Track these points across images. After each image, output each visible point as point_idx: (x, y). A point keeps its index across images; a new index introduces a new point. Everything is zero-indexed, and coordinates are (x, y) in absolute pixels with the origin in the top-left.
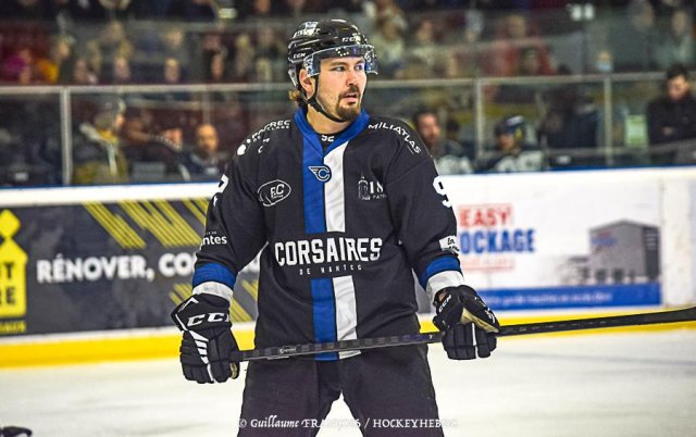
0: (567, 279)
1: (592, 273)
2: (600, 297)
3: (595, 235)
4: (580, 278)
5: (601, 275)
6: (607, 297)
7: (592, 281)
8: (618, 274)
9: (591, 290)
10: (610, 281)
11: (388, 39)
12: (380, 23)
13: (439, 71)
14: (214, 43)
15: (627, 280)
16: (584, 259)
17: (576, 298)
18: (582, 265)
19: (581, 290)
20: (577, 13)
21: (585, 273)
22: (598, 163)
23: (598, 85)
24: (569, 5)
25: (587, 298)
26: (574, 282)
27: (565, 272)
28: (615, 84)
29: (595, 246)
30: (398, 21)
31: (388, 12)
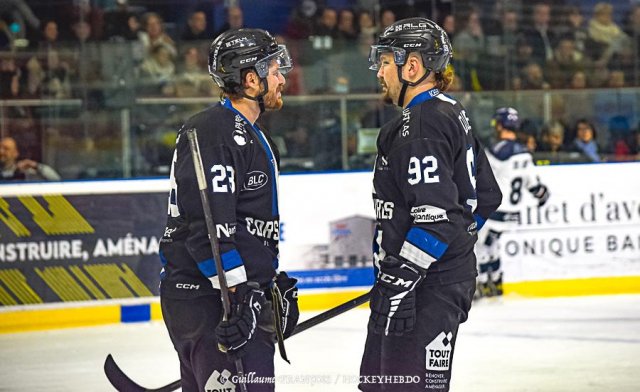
0: (311, 263)
1: (332, 259)
2: (338, 279)
3: (334, 227)
4: (322, 263)
5: (339, 260)
6: (345, 279)
7: (331, 266)
8: (353, 259)
9: (331, 273)
10: (346, 265)
11: (162, 65)
12: (155, 50)
13: (204, 91)
14: (10, 66)
15: (359, 265)
16: (326, 247)
17: (318, 280)
18: (324, 252)
19: (323, 273)
20: (318, 43)
21: (326, 258)
22: (336, 168)
23: (336, 104)
24: (311, 37)
25: (327, 279)
26: (317, 267)
27: (310, 258)
28: (349, 102)
29: (334, 237)
30: (170, 48)
31: (160, 40)
